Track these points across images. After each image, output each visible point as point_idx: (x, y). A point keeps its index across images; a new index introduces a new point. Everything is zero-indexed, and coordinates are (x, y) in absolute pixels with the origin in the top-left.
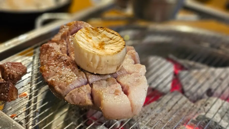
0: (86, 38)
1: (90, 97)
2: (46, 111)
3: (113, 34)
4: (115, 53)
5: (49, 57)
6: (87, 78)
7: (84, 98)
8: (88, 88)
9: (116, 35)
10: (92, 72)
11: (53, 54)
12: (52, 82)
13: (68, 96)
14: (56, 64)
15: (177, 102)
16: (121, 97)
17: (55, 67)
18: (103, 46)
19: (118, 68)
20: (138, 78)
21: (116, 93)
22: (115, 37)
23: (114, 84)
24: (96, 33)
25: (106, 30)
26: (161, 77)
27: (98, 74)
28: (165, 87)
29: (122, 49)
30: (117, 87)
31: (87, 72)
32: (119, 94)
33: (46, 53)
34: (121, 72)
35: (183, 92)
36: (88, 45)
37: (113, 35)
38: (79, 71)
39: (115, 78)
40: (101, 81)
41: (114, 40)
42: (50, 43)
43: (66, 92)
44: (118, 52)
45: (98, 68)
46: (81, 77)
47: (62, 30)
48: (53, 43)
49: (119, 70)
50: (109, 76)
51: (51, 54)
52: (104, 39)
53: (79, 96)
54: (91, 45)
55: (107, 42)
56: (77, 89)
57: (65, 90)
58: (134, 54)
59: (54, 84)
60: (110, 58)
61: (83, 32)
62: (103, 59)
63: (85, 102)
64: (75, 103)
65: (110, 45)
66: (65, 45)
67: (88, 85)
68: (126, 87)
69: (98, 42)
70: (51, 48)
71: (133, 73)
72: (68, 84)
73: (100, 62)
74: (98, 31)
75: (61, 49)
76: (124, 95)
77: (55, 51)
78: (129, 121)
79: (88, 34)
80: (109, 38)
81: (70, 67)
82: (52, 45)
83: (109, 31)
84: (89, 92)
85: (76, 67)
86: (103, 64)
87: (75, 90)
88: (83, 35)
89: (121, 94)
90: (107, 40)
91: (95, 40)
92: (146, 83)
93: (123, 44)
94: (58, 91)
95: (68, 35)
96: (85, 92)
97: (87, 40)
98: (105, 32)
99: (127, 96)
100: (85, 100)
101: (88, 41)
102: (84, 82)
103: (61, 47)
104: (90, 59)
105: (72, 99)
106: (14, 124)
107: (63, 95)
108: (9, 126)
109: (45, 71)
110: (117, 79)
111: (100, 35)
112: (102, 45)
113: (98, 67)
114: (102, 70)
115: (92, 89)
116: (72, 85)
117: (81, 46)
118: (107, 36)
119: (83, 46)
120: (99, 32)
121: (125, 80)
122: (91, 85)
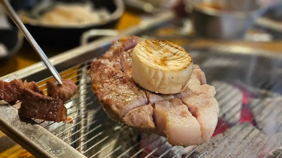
0: (146, 53)
1: (152, 119)
2: (100, 134)
3: (177, 48)
4: (181, 69)
5: (102, 75)
6: (148, 98)
7: (146, 119)
8: (150, 108)
9: (180, 50)
10: (153, 91)
11: (106, 71)
12: (108, 101)
13: (127, 116)
14: (111, 82)
15: (248, 136)
16: (189, 119)
17: (110, 85)
18: (166, 62)
19: (183, 87)
20: (208, 99)
21: (183, 114)
22: (180, 52)
23: (180, 105)
24: (157, 47)
25: (169, 44)
26: (228, 105)
27: (160, 94)
28: (233, 116)
29: (188, 65)
30: (183, 108)
31: (147, 91)
32: (186, 115)
33: (98, 70)
34: (186, 93)
35: (255, 124)
36: (148, 59)
37: (177, 50)
38: (138, 90)
39: (181, 99)
40: (164, 101)
41: (178, 55)
42: (101, 60)
43: (124, 113)
44: (184, 68)
45: (161, 87)
46: (141, 96)
47: (114, 45)
48: (105, 60)
49: (183, 90)
50: (173, 97)
51: (104, 70)
52: (166, 54)
53: (140, 117)
54: (152, 60)
55: (170, 57)
56: (137, 109)
57: (123, 110)
58: (200, 73)
59: (111, 103)
60: (175, 75)
61: (143, 45)
62: (168, 75)
63: (147, 123)
64: (134, 125)
65: (174, 61)
66: (118, 62)
67: (150, 105)
68: (194, 109)
69: (159, 57)
70: (103, 65)
71: (201, 93)
72: (126, 103)
73: (163, 79)
74: (159, 45)
75: (114, 67)
76: (193, 116)
77: (108, 67)
78: (192, 154)
79: (148, 48)
80: (172, 53)
81: (128, 84)
82: (105, 61)
83: (172, 45)
84: (150, 112)
85: (134, 84)
86: (166, 81)
87: (135, 109)
88: (143, 49)
89: (189, 116)
90: (170, 56)
91: (156, 55)
92: (217, 106)
93: (189, 60)
94: (115, 111)
95: (121, 52)
96: (147, 112)
97: (147, 55)
98: (167, 46)
99: (196, 119)
100: (147, 121)
101: (149, 56)
102: (144, 102)
103: (114, 64)
104: (152, 75)
105: (132, 120)
106: (65, 146)
107: (121, 116)
108: (60, 148)
109: (99, 88)
110: (182, 99)
111: (162, 50)
112: (164, 61)
113: (160, 85)
114: (165, 88)
115: (154, 110)
116: (132, 104)
117: (142, 61)
118: (170, 50)
119: (144, 60)
120: (161, 47)
121: (192, 101)
122: (153, 105)
